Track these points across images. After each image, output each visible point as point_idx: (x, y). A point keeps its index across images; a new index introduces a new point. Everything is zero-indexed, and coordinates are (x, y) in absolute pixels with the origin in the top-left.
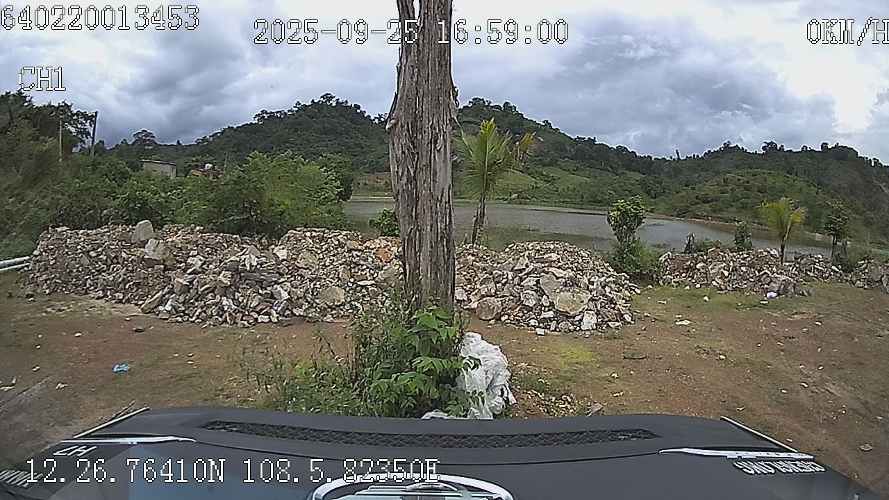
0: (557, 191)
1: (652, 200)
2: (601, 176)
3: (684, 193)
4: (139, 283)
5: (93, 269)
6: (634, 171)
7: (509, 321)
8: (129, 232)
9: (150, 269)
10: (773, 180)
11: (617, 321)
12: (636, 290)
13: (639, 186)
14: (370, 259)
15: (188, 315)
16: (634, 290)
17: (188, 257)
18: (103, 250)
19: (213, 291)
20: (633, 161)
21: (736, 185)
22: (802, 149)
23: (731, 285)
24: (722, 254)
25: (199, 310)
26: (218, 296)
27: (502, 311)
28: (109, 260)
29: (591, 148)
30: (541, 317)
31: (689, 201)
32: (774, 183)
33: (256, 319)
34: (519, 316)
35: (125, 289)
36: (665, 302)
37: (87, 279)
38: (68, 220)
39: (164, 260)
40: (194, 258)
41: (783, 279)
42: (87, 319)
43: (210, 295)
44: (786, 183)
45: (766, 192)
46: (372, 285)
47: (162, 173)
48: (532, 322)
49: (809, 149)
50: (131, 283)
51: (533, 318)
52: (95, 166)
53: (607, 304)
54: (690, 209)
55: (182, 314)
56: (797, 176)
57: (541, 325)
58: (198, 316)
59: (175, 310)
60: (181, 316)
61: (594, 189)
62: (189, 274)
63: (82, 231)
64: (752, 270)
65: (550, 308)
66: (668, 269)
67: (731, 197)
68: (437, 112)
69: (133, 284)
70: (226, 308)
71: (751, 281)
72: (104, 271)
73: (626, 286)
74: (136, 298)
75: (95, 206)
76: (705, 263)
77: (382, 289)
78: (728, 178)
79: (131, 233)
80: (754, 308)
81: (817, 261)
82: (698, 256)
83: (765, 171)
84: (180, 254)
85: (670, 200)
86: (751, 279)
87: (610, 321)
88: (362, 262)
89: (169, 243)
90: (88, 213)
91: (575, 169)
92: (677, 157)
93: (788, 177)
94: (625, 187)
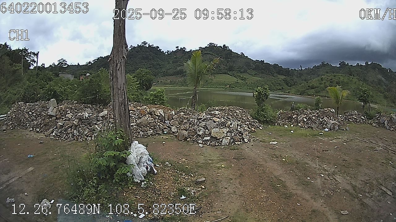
0: (247, 84)
1: (289, 88)
2: (266, 77)
3: (303, 84)
4: (46, 125)
5: (30, 119)
6: (281, 75)
7: (190, 141)
8: (46, 104)
9: (50, 119)
10: (343, 79)
11: (240, 142)
12: (260, 127)
13: (283, 82)
14: (137, 114)
15: (61, 137)
16: (259, 128)
17: (66, 114)
18: (35, 111)
19: (71, 128)
20: (281, 70)
21: (327, 81)
22: (357, 64)
23: (307, 125)
24: (306, 111)
25: (65, 135)
26: (73, 130)
27: (188, 136)
28: (37, 115)
29: (262, 65)
30: (204, 139)
31: (305, 88)
32: (344, 80)
33: (87, 139)
34: (194, 139)
35: (40, 127)
36: (271, 133)
37: (27, 123)
38: (24, 99)
39: (56, 115)
40: (69, 115)
41: (333, 122)
42: (25, 139)
43: (69, 129)
44: (349, 80)
45: (340, 84)
46: (135, 125)
47: (67, 78)
48: (199, 142)
49: (360, 65)
50: (43, 125)
51: (201, 140)
52: (37, 75)
53: (238, 134)
54: (306, 92)
55: (59, 137)
56: (354, 76)
57: (204, 143)
58: (64, 137)
59: (56, 135)
60: (58, 137)
61: (263, 83)
62: (64, 121)
63: (28, 104)
64: (319, 118)
65: (209, 135)
66: (280, 118)
67: (324, 86)
68: (118, 54)
69: (44, 125)
70: (75, 134)
71: (317, 124)
72: (34, 120)
73: (255, 126)
74: (44, 131)
75: (35, 93)
76: (297, 115)
77: (139, 127)
78: (323, 78)
79: (47, 104)
80: (315, 136)
81: (354, 114)
82: (295, 112)
83: (340, 74)
84: (63, 113)
85: (297, 88)
86: (317, 123)
87: (236, 142)
88: (133, 115)
89: (60, 108)
90: (32, 96)
91: (255, 74)
92: (301, 68)
93: (350, 77)
94: (277, 82)
